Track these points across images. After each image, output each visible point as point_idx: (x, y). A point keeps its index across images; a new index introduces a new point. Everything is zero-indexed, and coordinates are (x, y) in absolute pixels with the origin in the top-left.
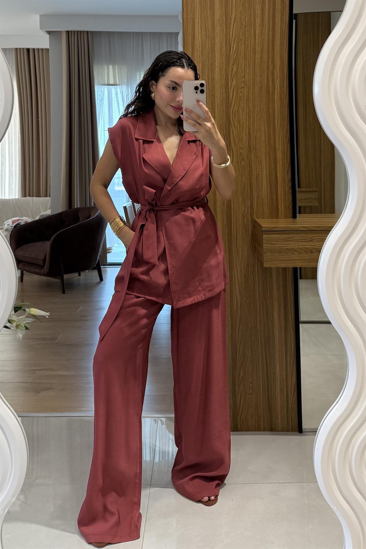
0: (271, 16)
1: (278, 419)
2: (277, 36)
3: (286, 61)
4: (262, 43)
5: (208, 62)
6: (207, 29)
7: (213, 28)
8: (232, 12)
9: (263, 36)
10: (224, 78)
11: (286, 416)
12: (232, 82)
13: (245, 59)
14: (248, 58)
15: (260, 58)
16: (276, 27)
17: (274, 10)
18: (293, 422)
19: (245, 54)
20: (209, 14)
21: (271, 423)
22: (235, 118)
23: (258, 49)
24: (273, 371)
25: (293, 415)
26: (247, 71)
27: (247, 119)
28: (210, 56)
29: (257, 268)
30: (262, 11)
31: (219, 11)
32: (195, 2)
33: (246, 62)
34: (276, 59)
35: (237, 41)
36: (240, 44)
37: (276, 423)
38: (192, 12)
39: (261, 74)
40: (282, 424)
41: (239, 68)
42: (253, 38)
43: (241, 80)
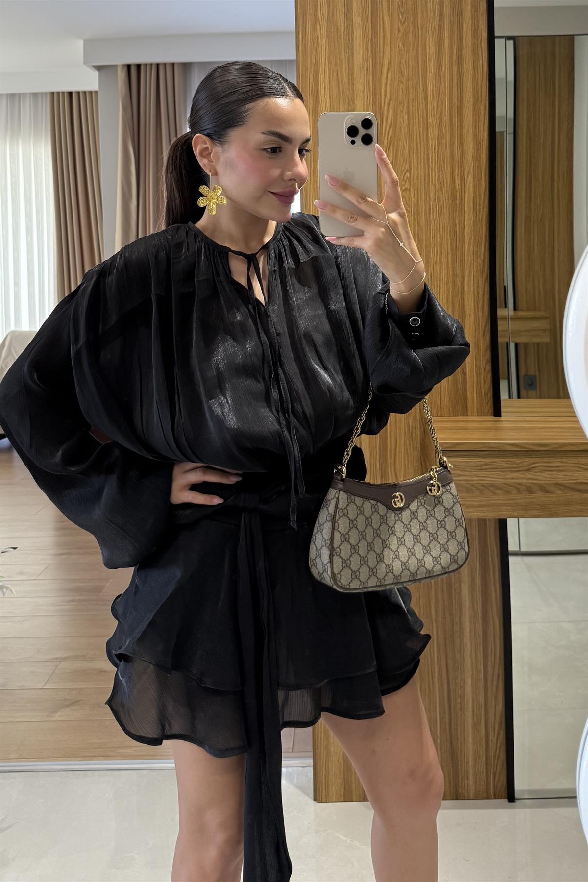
0: (455, 58)
1: (468, 778)
2: (467, 97)
4: (439, 110)
6: (340, 82)
7: (350, 81)
8: (384, 53)
9: (440, 97)
11: (484, 771)
13: (409, 139)
14: (415, 137)
15: (438, 137)
16: (464, 79)
17: (460, 49)
18: (496, 781)
19: (409, 129)
20: (343, 56)
21: (456, 785)
23: (433, 121)
24: (459, 692)
25: (497, 769)
26: (415, 161)
30: (439, 49)
31: (361, 51)
32: (319, 35)
33: (412, 144)
34: (466, 140)
35: (395, 105)
36: (399, 112)
37: (465, 784)
38: (314, 52)
39: (441, 166)
40: (476, 787)
41: (399, 153)
42: (424, 101)
43: (404, 177)
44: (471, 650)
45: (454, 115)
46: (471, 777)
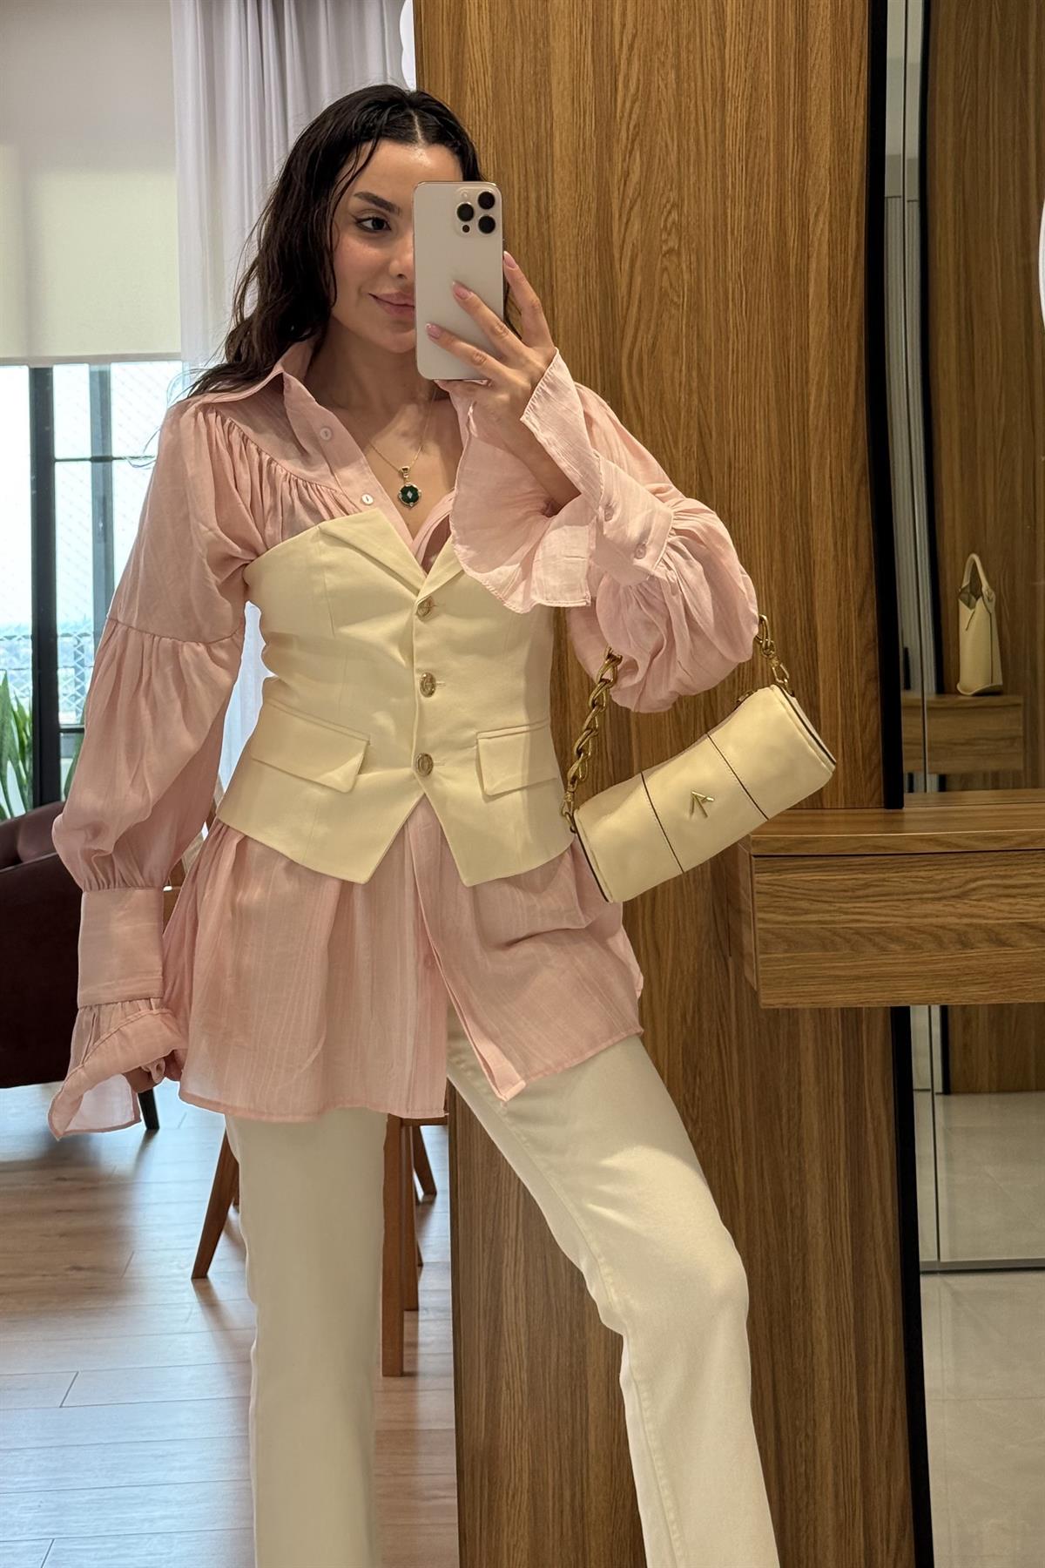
2: (820, 28)
3: (860, 140)
4: (751, 61)
5: (521, 140)
9: (755, 29)
10: (594, 211)
12: (626, 231)
13: (678, 129)
14: (693, 125)
15: (747, 123)
19: (678, 105)
22: (642, 383)
23: (736, 86)
26: (693, 179)
27: (695, 386)
28: (531, 111)
29: (737, 1019)
33: (685, 142)
34: (813, 131)
35: (646, 49)
36: (656, 64)
41: (656, 167)
42: (714, 38)
43: (666, 221)
44: (830, 1348)
45: (786, 71)
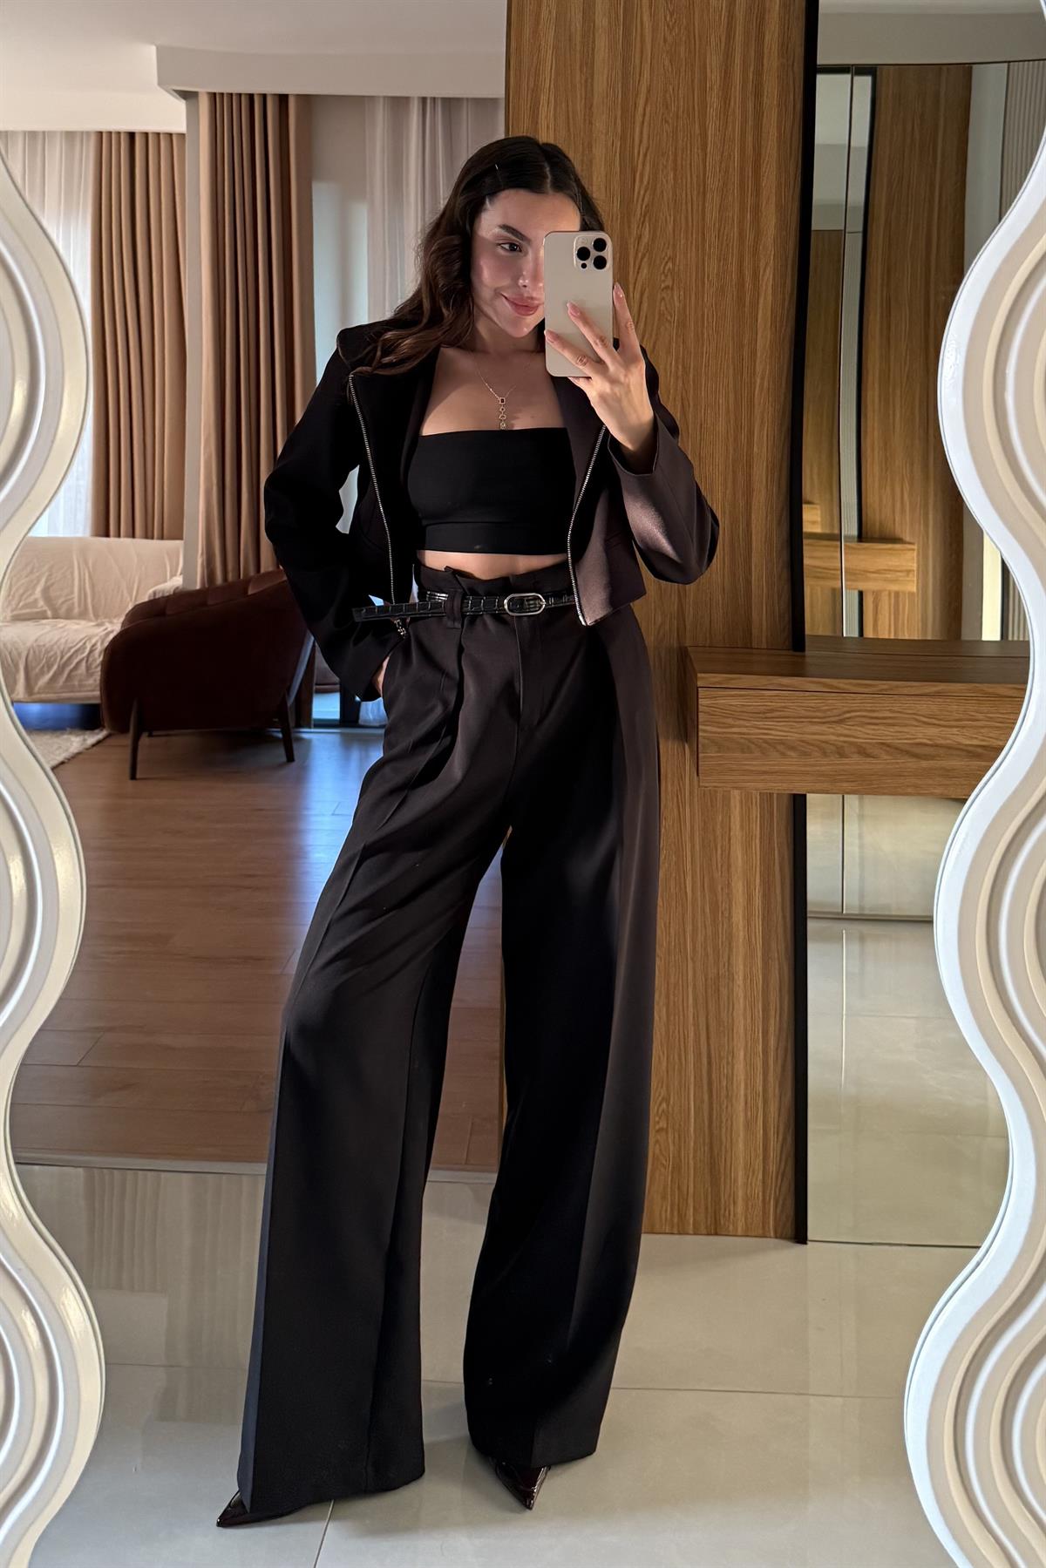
0: (749, 89)
1: (734, 1203)
2: (769, 147)
4: (723, 165)
7: (587, 117)
8: (640, 76)
9: (726, 147)
10: (617, 260)
11: (761, 1194)
12: (638, 273)
13: (675, 208)
14: (684, 207)
15: (720, 208)
16: (764, 122)
17: (759, 73)
18: (778, 1211)
19: (675, 193)
20: (577, 78)
21: (715, 1211)
23: (713, 183)
24: (725, 1071)
25: (780, 1191)
26: (682, 243)
27: (680, 373)
30: (726, 72)
31: (606, 72)
32: (542, 43)
33: (678, 218)
34: (764, 214)
35: (654, 156)
36: (661, 167)
37: (729, 1214)
38: (533, 70)
39: (723, 252)
40: (746, 1219)
41: (658, 234)
42: (700, 151)
43: (664, 268)
44: (745, 1006)
45: (746, 175)
46: (740, 1202)
